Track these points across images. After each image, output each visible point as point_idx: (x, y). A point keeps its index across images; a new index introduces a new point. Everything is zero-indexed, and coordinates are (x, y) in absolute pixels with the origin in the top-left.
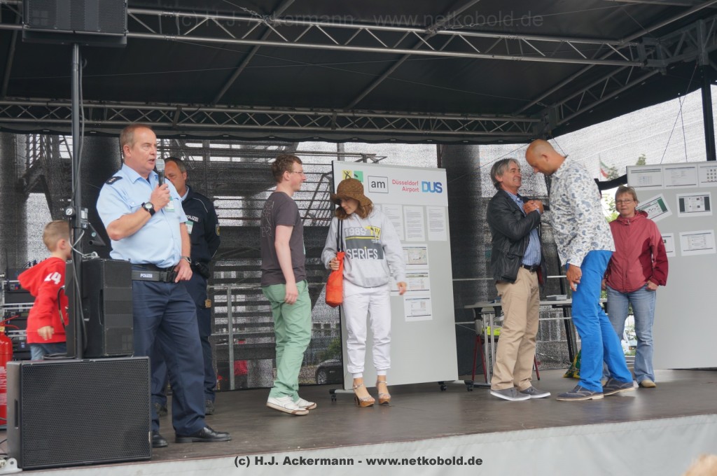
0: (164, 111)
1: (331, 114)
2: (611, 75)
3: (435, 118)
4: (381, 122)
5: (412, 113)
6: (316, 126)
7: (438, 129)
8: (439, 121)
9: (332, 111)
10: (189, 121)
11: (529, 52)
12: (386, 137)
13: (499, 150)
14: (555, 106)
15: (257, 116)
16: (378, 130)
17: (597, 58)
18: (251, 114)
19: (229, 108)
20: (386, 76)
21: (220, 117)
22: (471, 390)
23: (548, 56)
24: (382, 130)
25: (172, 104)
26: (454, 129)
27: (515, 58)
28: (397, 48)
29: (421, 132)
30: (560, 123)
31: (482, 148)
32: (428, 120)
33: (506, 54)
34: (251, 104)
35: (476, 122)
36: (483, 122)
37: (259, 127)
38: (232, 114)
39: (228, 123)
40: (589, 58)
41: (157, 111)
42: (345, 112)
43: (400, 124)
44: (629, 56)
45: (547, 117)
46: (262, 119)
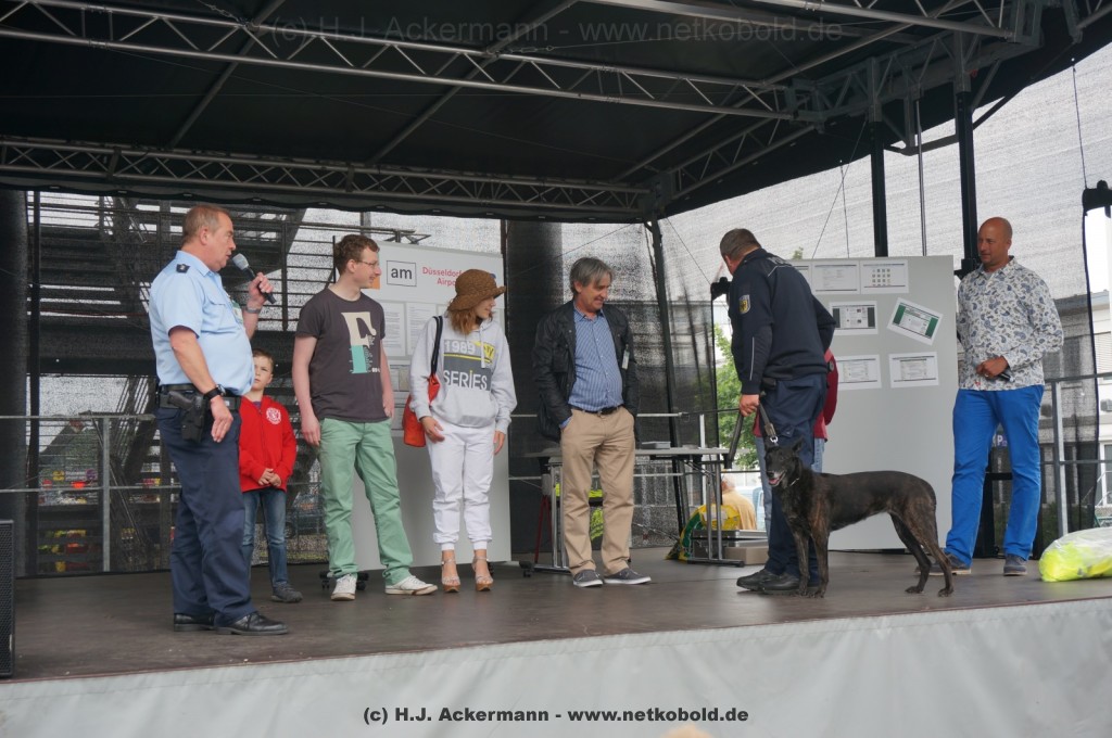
0: (95, 154)
1: (346, 169)
2: (749, 131)
3: (497, 181)
4: (419, 185)
5: (465, 173)
6: (323, 186)
7: (503, 198)
8: (504, 185)
9: (348, 165)
10: (132, 171)
11: (631, 91)
12: (427, 207)
13: (590, 231)
14: (671, 172)
15: (235, 167)
16: (415, 196)
17: (729, 105)
18: (226, 164)
19: (194, 153)
20: (425, 118)
21: (180, 167)
22: (529, 576)
23: (658, 99)
24: (421, 196)
25: (107, 145)
26: (525, 199)
27: (611, 99)
28: (440, 76)
29: (477, 200)
30: (676, 197)
31: (565, 227)
32: (488, 185)
33: (597, 93)
34: (228, 150)
35: (558, 189)
36: (567, 190)
37: (239, 183)
38: (198, 163)
39: (191, 177)
40: (717, 104)
41: (83, 154)
42: (367, 167)
43: (447, 188)
44: (773, 106)
45: (659, 187)
46: (244, 172)
